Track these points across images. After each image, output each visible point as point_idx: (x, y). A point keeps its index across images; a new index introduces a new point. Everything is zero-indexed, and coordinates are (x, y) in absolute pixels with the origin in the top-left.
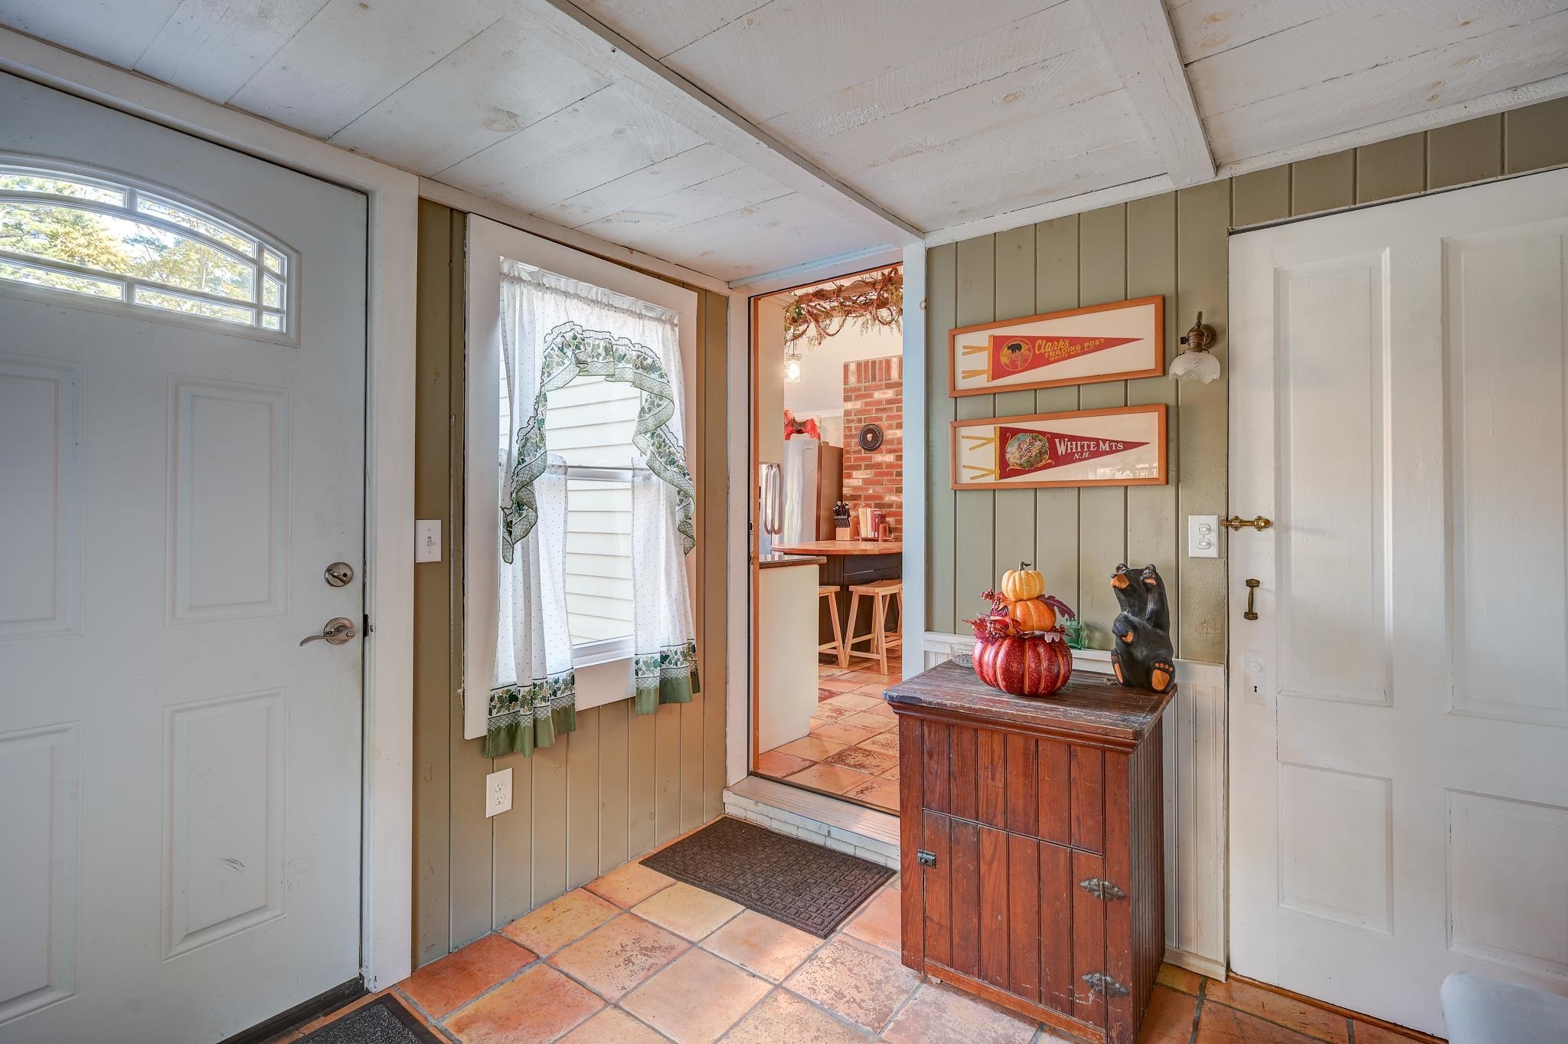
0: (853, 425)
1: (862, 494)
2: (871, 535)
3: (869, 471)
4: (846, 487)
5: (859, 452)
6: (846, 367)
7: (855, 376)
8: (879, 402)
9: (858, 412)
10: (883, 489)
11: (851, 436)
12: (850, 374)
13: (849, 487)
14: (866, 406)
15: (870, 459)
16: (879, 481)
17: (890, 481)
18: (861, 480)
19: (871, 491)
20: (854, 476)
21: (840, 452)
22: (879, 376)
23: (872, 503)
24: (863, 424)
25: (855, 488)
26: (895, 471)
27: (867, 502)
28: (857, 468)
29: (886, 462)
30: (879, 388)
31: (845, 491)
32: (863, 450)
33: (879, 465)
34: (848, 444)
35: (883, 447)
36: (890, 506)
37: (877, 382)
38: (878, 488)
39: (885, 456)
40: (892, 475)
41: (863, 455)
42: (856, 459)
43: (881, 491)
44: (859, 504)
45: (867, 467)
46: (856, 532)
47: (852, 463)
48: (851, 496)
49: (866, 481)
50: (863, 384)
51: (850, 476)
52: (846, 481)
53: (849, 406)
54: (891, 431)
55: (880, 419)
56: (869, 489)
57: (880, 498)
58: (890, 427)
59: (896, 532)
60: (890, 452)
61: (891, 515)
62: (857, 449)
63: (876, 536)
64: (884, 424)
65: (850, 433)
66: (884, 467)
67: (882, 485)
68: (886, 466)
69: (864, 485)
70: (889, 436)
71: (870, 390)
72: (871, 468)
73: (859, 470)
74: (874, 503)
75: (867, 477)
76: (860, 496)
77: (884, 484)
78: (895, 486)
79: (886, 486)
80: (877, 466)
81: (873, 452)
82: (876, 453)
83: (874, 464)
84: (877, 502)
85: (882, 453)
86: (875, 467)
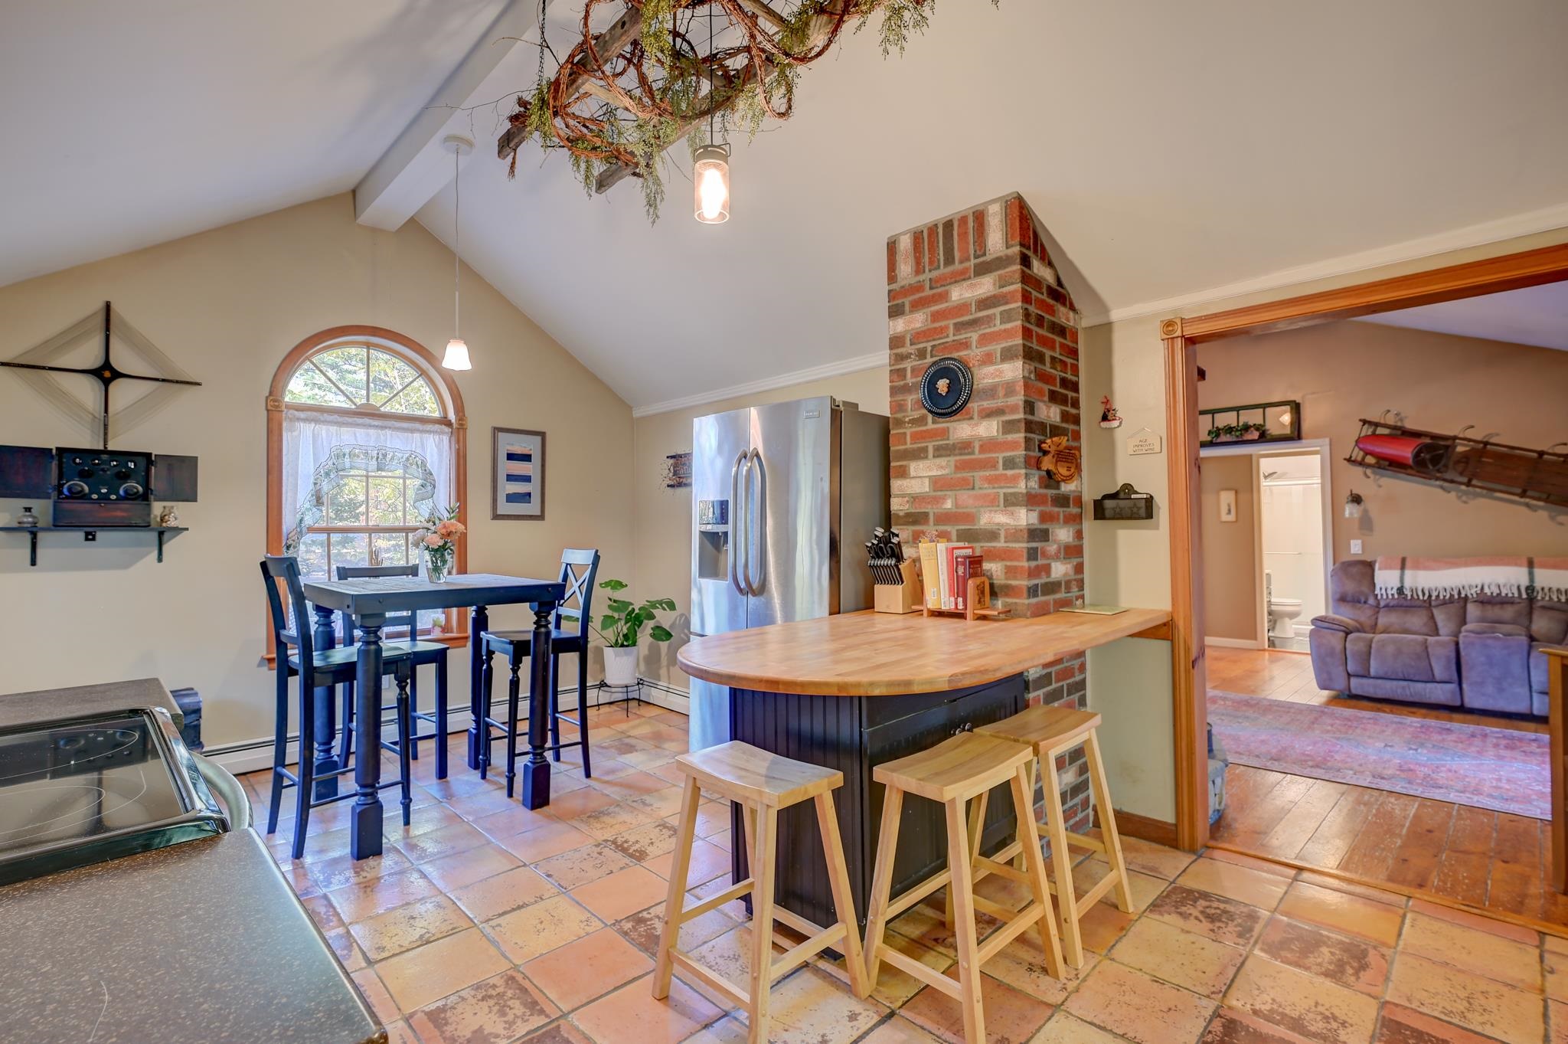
0: (908, 365)
1: (932, 510)
2: (947, 603)
3: (943, 461)
4: (898, 496)
5: (922, 420)
6: (892, 247)
7: (911, 261)
8: (963, 308)
9: (918, 336)
10: (975, 498)
11: (906, 389)
12: (900, 258)
13: (903, 496)
14: (933, 321)
15: (945, 433)
16: (964, 479)
17: (991, 480)
18: (927, 481)
19: (948, 505)
20: (913, 473)
21: (884, 427)
22: (960, 250)
23: (952, 530)
24: (929, 360)
25: (915, 498)
26: (1000, 456)
27: (942, 528)
28: (919, 454)
29: (981, 439)
30: (960, 277)
31: (897, 505)
32: (930, 416)
33: (965, 446)
34: (898, 407)
35: (974, 406)
36: (993, 535)
37: (957, 266)
38: (966, 497)
39: (976, 425)
40: (994, 466)
41: (930, 426)
42: (916, 437)
43: (970, 502)
44: (923, 533)
45: (940, 452)
46: (917, 593)
47: (909, 446)
48: (908, 515)
49: (940, 484)
50: (926, 276)
51: (903, 473)
52: (896, 485)
53: (900, 325)
54: (991, 369)
55: (966, 345)
56: (944, 499)
57: (970, 518)
58: (988, 359)
59: (1007, 595)
60: (989, 414)
61: (994, 555)
62: (916, 415)
63: (961, 607)
64: (973, 354)
65: (902, 383)
66: (977, 450)
67: (973, 489)
68: (981, 446)
69: (934, 491)
70: (986, 381)
71: (941, 286)
72: (949, 453)
73: (923, 458)
74: (957, 530)
75: (939, 473)
76: (926, 515)
77: (977, 487)
78: (1002, 491)
79: (981, 492)
80: (960, 449)
81: (952, 419)
82: (959, 420)
83: (954, 444)
84: (963, 527)
85: (971, 418)
86: (957, 451)
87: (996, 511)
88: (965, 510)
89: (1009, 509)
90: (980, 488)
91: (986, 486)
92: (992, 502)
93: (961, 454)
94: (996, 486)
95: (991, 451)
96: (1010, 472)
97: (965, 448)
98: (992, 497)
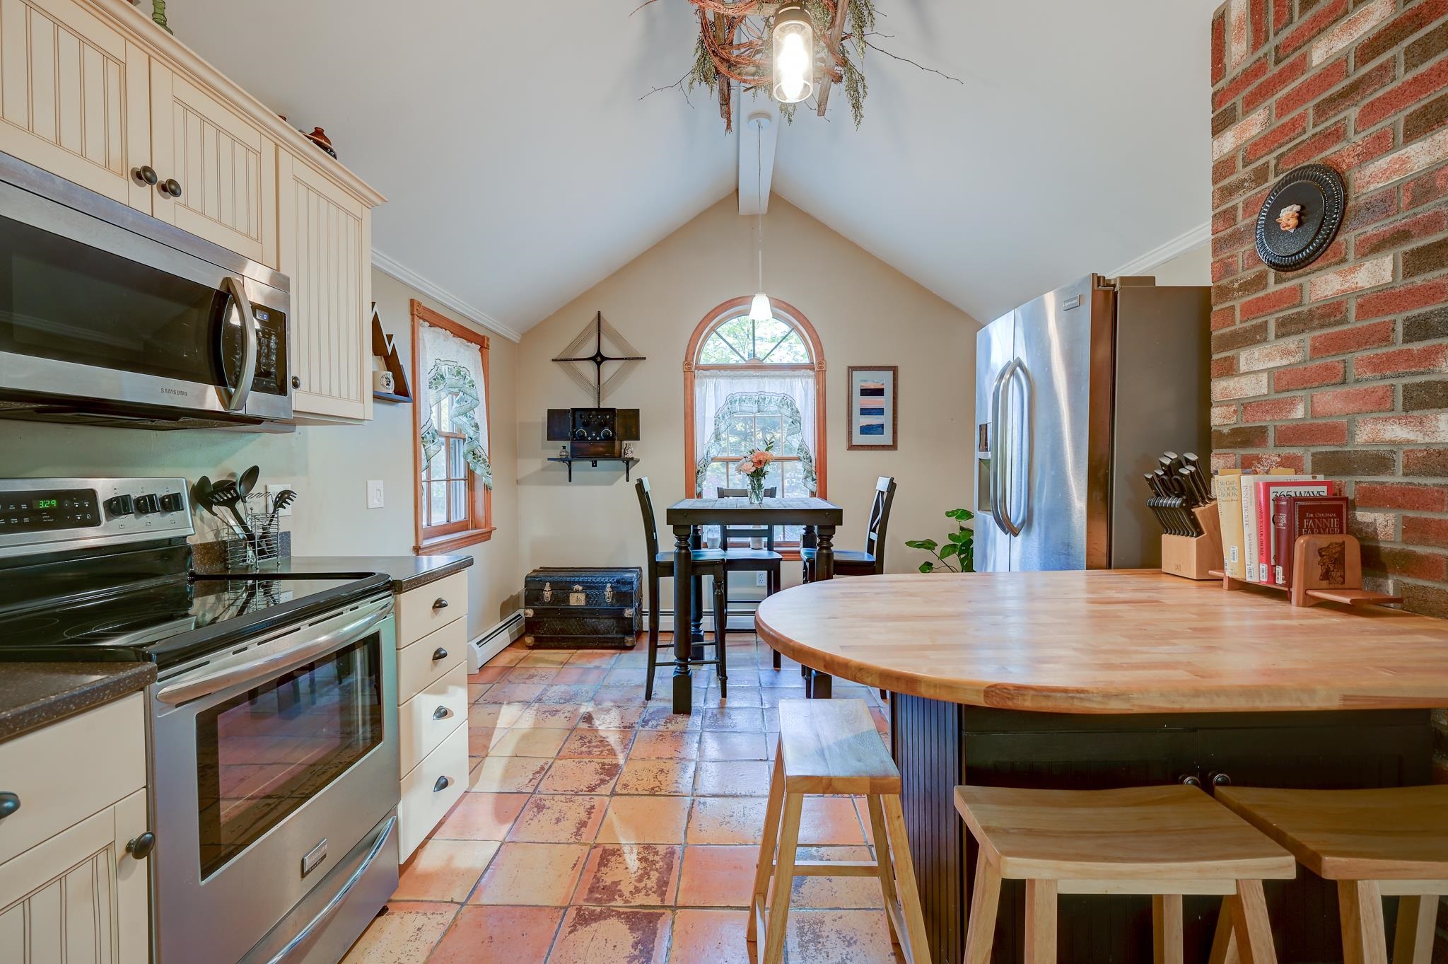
0: (1238, 200)
1: (1269, 422)
2: (1256, 573)
3: (1291, 343)
4: (1221, 404)
5: (1260, 281)
6: (1218, 26)
7: (1247, 33)
8: (1335, 69)
9: (1253, 150)
10: (1348, 398)
11: (1236, 238)
12: (1230, 36)
13: (1227, 404)
14: (1279, 116)
15: (1295, 295)
16: (1327, 368)
17: (1377, 365)
18: (1264, 377)
19: (1299, 412)
20: (1243, 367)
21: (1201, 299)
23: (1305, 454)
24: (1273, 181)
25: (1246, 405)
26: (1399, 318)
27: (1286, 451)
28: (1253, 337)
29: (1359, 293)
30: (1325, 23)
31: (1219, 418)
32: (1273, 272)
33: (1332, 311)
34: (1222, 268)
35: (1349, 238)
36: (1380, 462)
37: (1323, 3)
38: (1330, 401)
39: (1353, 270)
40: (1386, 338)
41: (1272, 287)
42: (1248, 311)
43: (1338, 406)
44: (1259, 459)
45: (1287, 328)
46: (1213, 557)
47: (1238, 325)
48: (1235, 432)
49: (1285, 381)
50: (1268, 47)
51: (1230, 369)
52: (1220, 387)
53: (1229, 141)
54: (1383, 163)
55: (1337, 134)
56: (1292, 403)
57: (1337, 432)
58: (1377, 147)
59: (1406, 571)
60: (1376, 247)
61: (1375, 499)
62: (1250, 274)
63: (1280, 580)
64: (1348, 147)
65: (1229, 231)
66: (1352, 314)
67: (1344, 382)
68: (1361, 306)
69: (1276, 392)
70: (1372, 187)
71: (1295, 49)
72: (1301, 326)
73: (1259, 342)
74: (1313, 455)
75: (1285, 362)
76: (1262, 431)
77: (1351, 378)
78: (1399, 383)
79: (1358, 387)
80: (1322, 316)
81: (1307, 269)
82: (1320, 269)
83: (1310, 310)
84: (1324, 449)
85: (1343, 261)
86: (1316, 322)
87: (1386, 420)
88: (1329, 421)
89: (1415, 413)
90: (1357, 381)
91: (1369, 375)
92: (1381, 406)
93: (1322, 326)
94: (1388, 373)
95: (1379, 311)
96: (1417, 346)
97: (1329, 316)
98: (1380, 393)
